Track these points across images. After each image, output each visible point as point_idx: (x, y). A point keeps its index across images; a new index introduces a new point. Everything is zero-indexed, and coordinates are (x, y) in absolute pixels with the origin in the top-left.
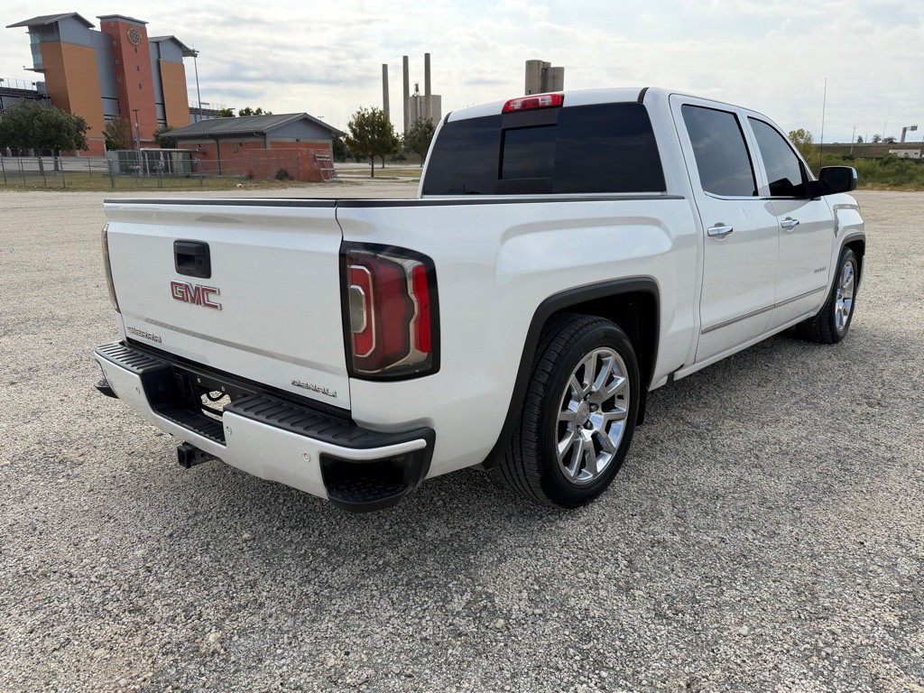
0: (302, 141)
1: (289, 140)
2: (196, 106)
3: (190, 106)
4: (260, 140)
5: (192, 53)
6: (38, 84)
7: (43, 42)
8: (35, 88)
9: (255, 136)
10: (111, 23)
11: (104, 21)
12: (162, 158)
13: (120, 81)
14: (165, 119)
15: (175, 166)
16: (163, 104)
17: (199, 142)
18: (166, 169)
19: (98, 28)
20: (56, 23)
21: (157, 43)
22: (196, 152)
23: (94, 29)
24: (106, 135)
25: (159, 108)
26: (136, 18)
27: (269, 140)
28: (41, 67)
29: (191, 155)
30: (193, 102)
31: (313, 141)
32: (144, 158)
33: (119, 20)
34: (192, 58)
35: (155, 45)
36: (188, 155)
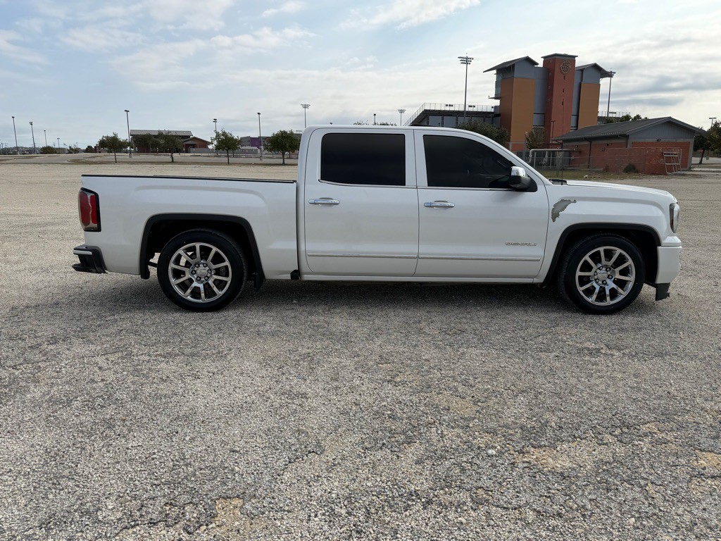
0: (663, 140)
1: (651, 140)
2: (604, 115)
3: (600, 115)
4: (623, 141)
5: (610, 75)
6: (496, 107)
7: (503, 79)
8: (493, 110)
9: (619, 138)
10: (551, 60)
11: (547, 59)
12: (546, 156)
13: (549, 100)
14: (577, 126)
15: (556, 162)
16: (578, 116)
17: (577, 143)
18: (548, 164)
19: (541, 65)
20: (514, 65)
21: (582, 70)
22: (573, 151)
23: (539, 66)
24: (528, 140)
25: (573, 119)
26: (569, 54)
27: (631, 141)
28: (499, 96)
29: (570, 153)
30: (602, 111)
31: (674, 141)
32: (533, 156)
33: (557, 57)
34: (608, 79)
35: (580, 72)
36: (568, 154)
